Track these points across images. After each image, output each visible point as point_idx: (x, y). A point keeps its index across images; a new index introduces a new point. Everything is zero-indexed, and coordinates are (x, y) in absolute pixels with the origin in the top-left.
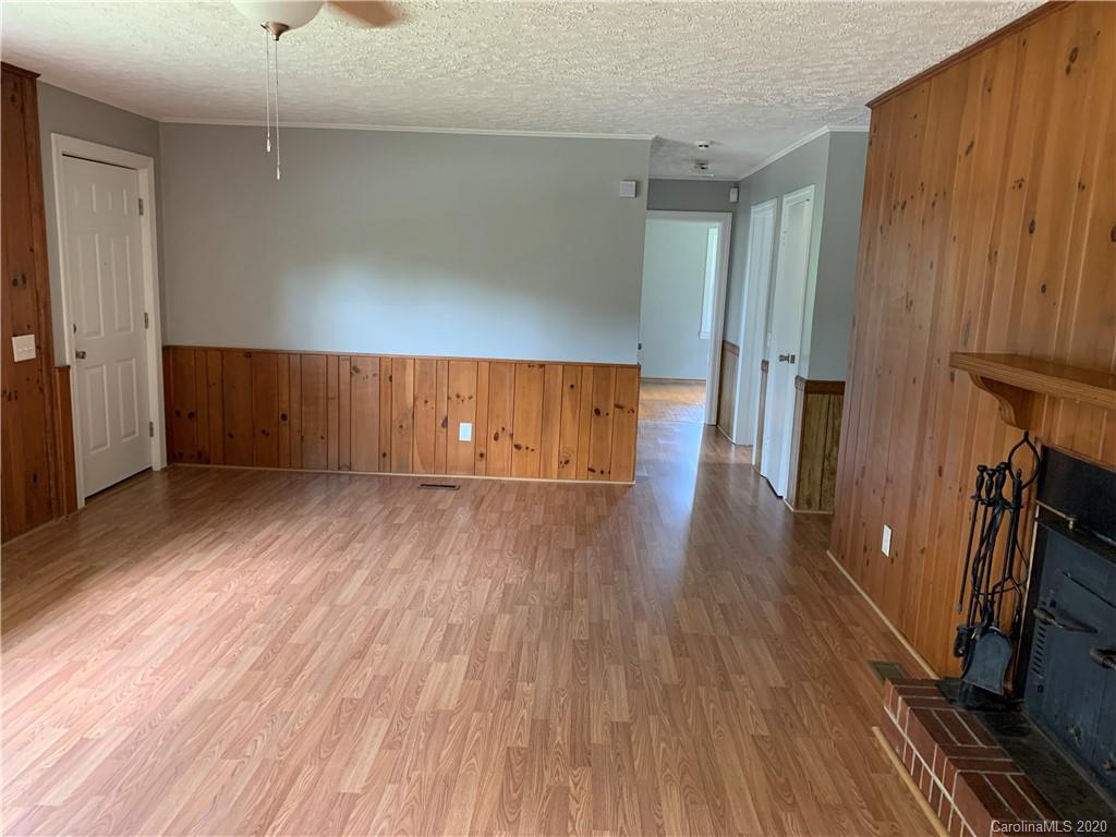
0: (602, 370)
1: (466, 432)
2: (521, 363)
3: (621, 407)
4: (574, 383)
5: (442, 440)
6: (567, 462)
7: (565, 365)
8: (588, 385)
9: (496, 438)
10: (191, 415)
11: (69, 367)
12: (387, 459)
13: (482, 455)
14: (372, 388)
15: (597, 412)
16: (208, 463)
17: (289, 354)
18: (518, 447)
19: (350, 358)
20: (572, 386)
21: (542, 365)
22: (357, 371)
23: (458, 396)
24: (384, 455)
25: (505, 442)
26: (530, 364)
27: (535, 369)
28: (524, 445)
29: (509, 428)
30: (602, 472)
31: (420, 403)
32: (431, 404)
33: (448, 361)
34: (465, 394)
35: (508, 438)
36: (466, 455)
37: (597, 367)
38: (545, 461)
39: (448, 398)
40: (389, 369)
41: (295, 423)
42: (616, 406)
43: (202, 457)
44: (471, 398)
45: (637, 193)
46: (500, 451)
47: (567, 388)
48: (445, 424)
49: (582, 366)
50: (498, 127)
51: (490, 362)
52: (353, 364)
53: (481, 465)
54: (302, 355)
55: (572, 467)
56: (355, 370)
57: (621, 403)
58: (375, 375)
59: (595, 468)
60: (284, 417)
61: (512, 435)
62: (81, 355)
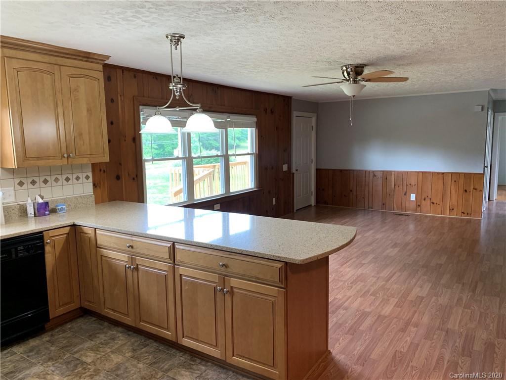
0: (467, 176)
1: (413, 197)
2: (435, 173)
3: (476, 189)
4: (456, 180)
5: (404, 200)
6: (453, 209)
7: (452, 173)
8: (462, 181)
9: (424, 200)
10: (323, 190)
11: (294, 173)
12: (385, 206)
13: (419, 206)
14: (380, 181)
15: (466, 191)
16: (328, 204)
17: (353, 171)
18: (433, 203)
19: (373, 171)
20: (455, 181)
21: (443, 174)
22: (375, 176)
23: (410, 184)
24: (384, 204)
25: (428, 202)
26: (438, 173)
27: (440, 175)
28: (435, 202)
29: (429, 197)
30: (468, 214)
31: (397, 186)
32: (401, 187)
33: (407, 172)
34: (413, 183)
35: (429, 200)
36: (413, 206)
37: (465, 174)
38: (444, 209)
39: (407, 185)
40: (386, 175)
41: (355, 193)
42: (473, 189)
43: (325, 203)
44: (415, 185)
45: (482, 110)
46: (426, 204)
47: (453, 182)
48: (405, 194)
49: (459, 174)
50: (427, 92)
51: (423, 172)
52: (374, 173)
53: (419, 209)
54: (357, 171)
55: (455, 212)
56: (374, 176)
57: (476, 187)
58: (381, 177)
59: (465, 212)
60: (351, 191)
61: (431, 199)
62: (297, 170)
